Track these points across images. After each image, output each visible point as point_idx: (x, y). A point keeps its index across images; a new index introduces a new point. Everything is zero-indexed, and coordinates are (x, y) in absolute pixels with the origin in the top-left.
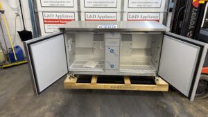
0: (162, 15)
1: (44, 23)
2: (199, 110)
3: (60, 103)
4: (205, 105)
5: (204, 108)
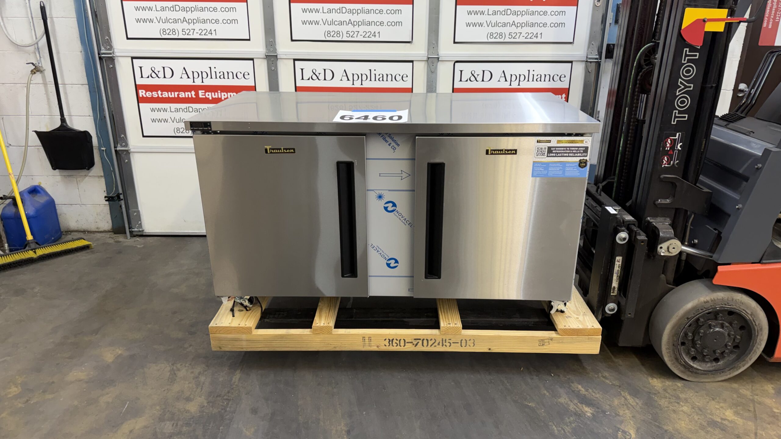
0: (579, 70)
1: (140, 100)
2: (713, 424)
3: (193, 408)
4: (735, 405)
5: (729, 414)
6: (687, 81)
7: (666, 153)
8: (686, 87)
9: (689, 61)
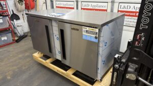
6: (148, 12)
7: (137, 40)
8: (147, 14)
9: (149, 2)
